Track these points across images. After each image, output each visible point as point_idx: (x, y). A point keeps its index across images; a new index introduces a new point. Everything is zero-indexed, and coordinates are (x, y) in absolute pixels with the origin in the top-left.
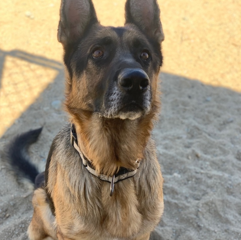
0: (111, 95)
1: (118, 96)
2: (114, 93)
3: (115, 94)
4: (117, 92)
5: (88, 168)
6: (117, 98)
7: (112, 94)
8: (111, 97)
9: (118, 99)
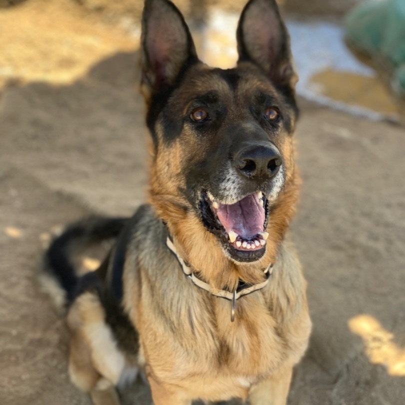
0: (222, 182)
1: (234, 184)
2: (228, 178)
3: (228, 180)
4: (232, 177)
5: (194, 278)
6: (232, 187)
7: (224, 179)
8: (223, 184)
9: (235, 188)
